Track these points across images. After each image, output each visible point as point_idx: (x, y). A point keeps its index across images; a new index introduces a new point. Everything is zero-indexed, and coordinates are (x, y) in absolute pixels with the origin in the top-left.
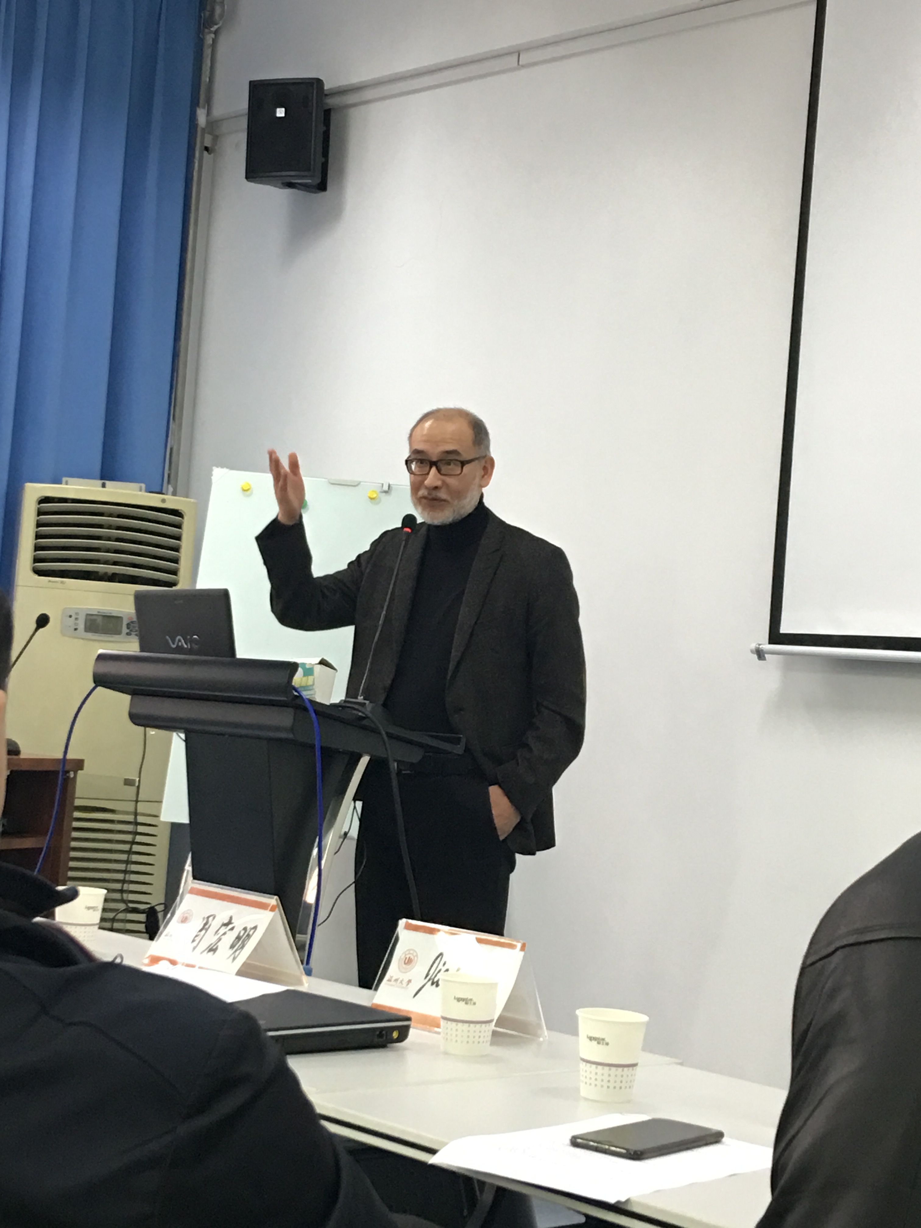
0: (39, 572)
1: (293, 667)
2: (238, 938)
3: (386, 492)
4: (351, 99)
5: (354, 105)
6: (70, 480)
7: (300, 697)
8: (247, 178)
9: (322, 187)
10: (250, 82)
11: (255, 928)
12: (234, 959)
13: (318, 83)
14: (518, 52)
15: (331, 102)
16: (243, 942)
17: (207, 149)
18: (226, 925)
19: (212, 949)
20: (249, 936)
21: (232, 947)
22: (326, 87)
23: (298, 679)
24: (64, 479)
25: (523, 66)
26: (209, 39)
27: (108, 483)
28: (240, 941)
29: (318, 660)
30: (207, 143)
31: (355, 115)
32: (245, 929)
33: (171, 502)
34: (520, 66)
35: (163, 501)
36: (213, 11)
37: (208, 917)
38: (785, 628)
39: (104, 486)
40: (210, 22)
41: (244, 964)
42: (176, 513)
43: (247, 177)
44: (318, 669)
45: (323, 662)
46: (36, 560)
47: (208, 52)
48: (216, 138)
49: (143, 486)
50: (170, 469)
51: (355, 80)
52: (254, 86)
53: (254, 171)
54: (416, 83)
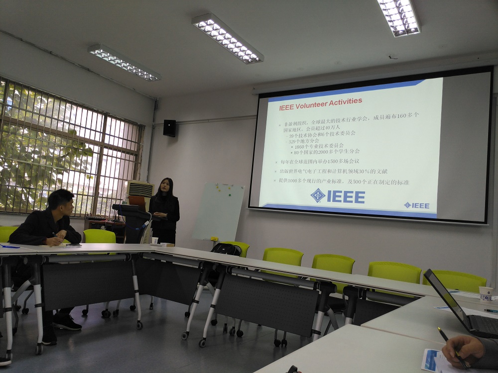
5: (180, 124)
8: (163, 135)
9: (174, 137)
15: (176, 124)
22: (176, 121)
34: (208, 122)
35: (150, 184)
42: (152, 186)
46: (130, 193)
51: (181, 121)
52: (165, 121)
53: (165, 134)
54: (192, 122)
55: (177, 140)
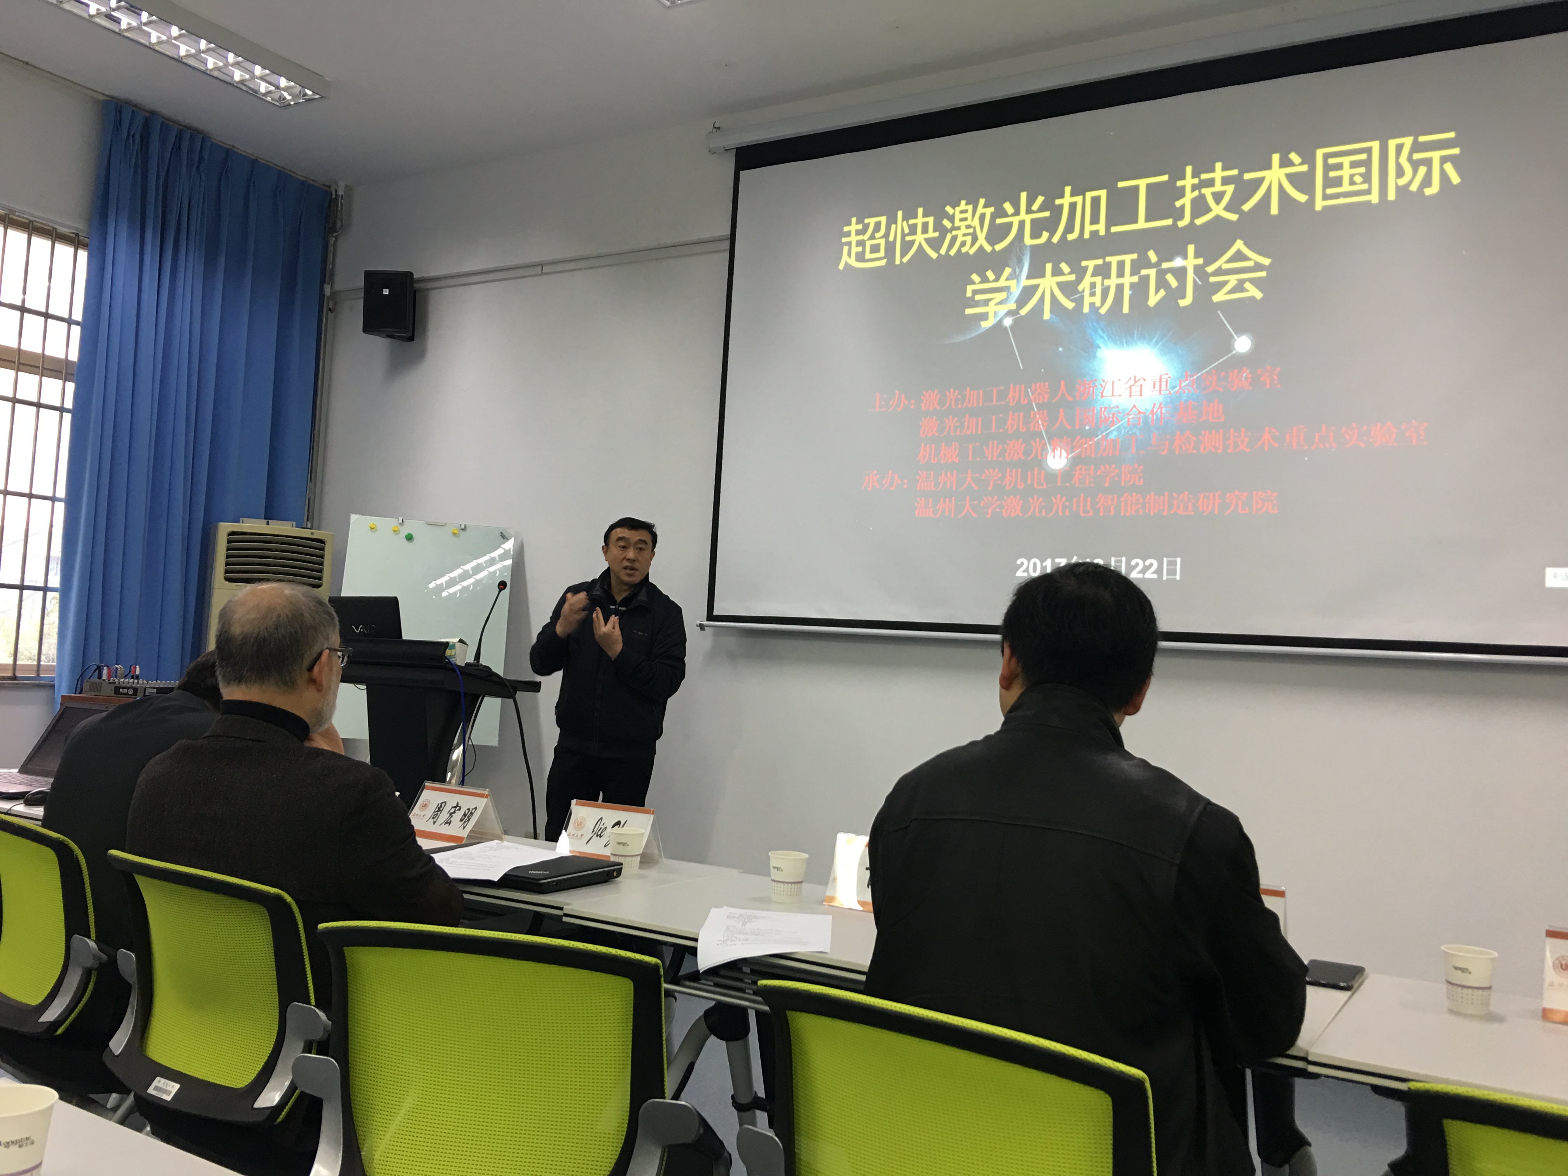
0: (227, 579)
1: (446, 645)
2: (465, 815)
3: (463, 529)
4: (430, 285)
5: (433, 289)
6: (245, 519)
7: (450, 662)
8: (363, 331)
9: (412, 339)
10: (365, 272)
11: (476, 808)
12: (464, 827)
13: (411, 274)
14: (542, 265)
15: (416, 286)
16: (469, 817)
17: (330, 310)
18: (455, 807)
19: (448, 823)
20: (472, 814)
21: (461, 820)
22: (415, 277)
23: (448, 652)
24: (241, 519)
25: (545, 274)
26: (332, 240)
27: (270, 521)
28: (467, 817)
29: (458, 640)
30: (331, 306)
31: (434, 296)
32: (469, 809)
33: (317, 534)
34: (543, 274)
35: (312, 534)
36: (335, 223)
37: (442, 804)
38: (716, 613)
39: (268, 524)
40: (333, 230)
41: (471, 831)
42: (322, 541)
43: (365, 330)
44: (458, 645)
45: (461, 641)
46: (227, 572)
47: (331, 249)
48: (335, 304)
49: (294, 523)
50: (308, 512)
51: (433, 274)
52: (368, 274)
53: (369, 327)
54: (474, 279)
55: (421, 355)
